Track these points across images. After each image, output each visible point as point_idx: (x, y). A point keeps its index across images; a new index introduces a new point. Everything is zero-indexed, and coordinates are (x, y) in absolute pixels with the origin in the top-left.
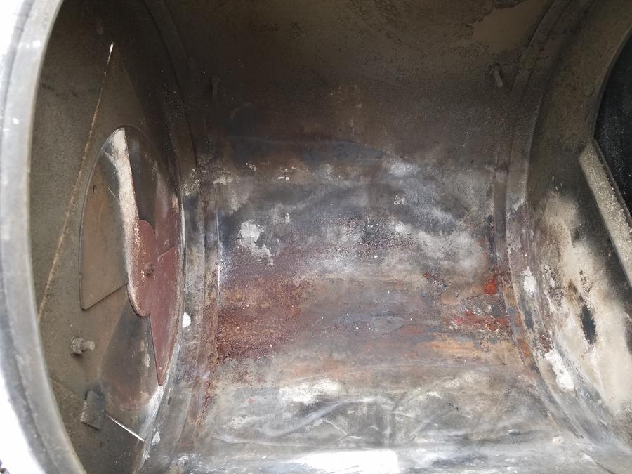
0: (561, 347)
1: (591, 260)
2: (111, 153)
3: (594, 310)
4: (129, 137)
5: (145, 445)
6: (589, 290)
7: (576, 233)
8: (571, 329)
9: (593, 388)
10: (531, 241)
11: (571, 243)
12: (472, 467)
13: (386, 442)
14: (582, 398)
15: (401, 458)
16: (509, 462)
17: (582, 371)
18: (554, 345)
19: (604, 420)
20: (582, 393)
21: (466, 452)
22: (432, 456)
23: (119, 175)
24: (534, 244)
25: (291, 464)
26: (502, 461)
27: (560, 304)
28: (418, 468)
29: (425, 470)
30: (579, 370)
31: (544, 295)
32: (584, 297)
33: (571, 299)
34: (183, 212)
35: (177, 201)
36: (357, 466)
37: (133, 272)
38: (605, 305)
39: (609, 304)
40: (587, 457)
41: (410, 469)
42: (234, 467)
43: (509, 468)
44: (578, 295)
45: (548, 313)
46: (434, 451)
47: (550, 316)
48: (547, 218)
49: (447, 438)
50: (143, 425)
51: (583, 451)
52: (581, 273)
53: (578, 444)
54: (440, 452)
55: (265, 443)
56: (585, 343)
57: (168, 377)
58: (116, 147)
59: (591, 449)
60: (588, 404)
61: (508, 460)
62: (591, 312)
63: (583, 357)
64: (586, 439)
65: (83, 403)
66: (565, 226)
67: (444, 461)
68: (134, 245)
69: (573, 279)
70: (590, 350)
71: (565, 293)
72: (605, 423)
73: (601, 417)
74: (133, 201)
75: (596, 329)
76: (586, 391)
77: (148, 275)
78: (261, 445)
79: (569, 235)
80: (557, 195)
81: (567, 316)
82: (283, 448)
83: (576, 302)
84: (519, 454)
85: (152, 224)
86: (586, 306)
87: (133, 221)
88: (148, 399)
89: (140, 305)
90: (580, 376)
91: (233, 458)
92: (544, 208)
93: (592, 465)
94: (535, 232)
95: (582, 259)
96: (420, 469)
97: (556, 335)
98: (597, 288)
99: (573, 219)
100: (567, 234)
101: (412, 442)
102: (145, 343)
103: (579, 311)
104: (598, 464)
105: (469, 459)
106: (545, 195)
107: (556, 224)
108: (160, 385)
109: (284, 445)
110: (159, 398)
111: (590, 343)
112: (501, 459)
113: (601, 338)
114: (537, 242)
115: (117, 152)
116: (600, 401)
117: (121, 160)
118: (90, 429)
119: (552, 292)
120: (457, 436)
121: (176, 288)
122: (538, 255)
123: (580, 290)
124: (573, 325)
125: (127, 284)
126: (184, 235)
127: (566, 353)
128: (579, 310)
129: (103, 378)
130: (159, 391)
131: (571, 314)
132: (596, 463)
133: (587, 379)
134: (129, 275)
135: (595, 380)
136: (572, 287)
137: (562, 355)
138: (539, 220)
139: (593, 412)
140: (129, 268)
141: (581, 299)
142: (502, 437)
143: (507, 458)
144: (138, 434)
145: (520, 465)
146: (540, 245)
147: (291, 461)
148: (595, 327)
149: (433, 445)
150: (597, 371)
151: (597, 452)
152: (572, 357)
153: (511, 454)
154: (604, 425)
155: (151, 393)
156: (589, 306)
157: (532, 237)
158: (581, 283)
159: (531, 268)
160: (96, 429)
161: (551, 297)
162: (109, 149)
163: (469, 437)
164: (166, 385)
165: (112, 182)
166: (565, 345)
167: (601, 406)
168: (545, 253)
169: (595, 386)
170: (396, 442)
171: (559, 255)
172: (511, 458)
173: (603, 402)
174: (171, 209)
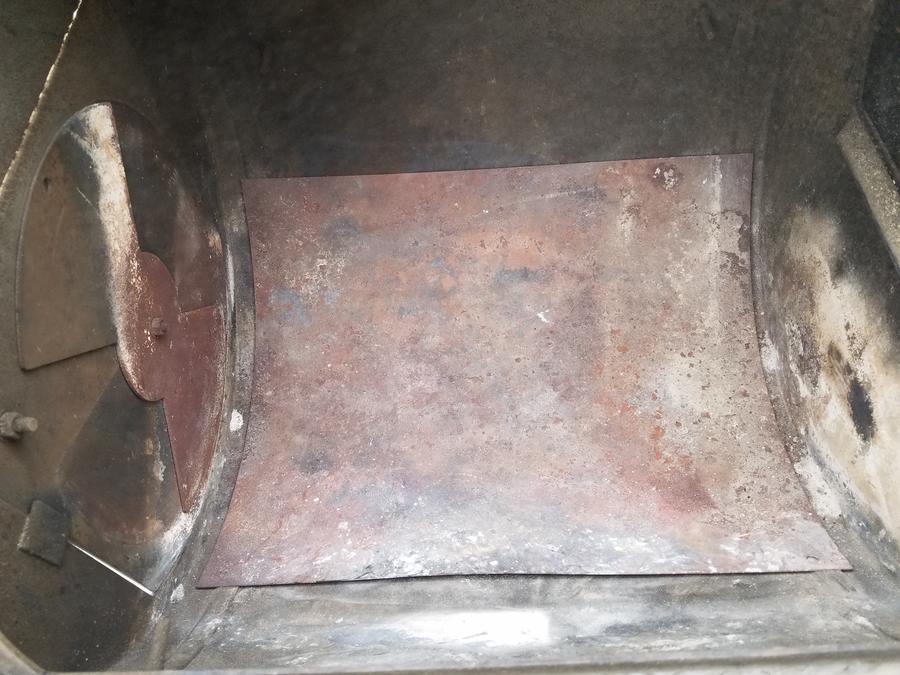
0: (818, 451)
1: (862, 304)
2: (83, 135)
3: (869, 384)
4: (120, 119)
5: (155, 602)
6: (861, 354)
7: (837, 265)
8: (835, 421)
9: (871, 512)
10: (770, 290)
11: (830, 283)
12: (670, 635)
13: (535, 597)
14: (855, 530)
15: (555, 621)
16: (731, 629)
17: (853, 487)
18: (808, 450)
19: (890, 562)
20: (853, 523)
21: (661, 613)
22: (607, 619)
23: (100, 171)
24: (774, 294)
25: (379, 631)
26: (720, 626)
27: (815, 383)
28: (581, 636)
29: (592, 639)
30: (847, 485)
31: (791, 372)
32: (853, 365)
33: (832, 373)
34: (230, 259)
35: (217, 237)
36: (484, 633)
37: (128, 330)
38: (887, 374)
39: (894, 372)
40: (862, 620)
41: (569, 637)
42: (290, 634)
43: (730, 637)
44: (843, 364)
45: (797, 400)
46: (611, 612)
47: (800, 404)
48: (792, 249)
49: (631, 591)
50: (151, 570)
51: (855, 610)
52: (847, 327)
53: (847, 600)
54: (619, 614)
55: (343, 601)
56: (857, 440)
57: (201, 502)
58: (93, 126)
59: (868, 607)
60: (864, 540)
61: (729, 625)
62: (865, 388)
63: (853, 463)
64: (860, 593)
65: (24, 518)
66: (820, 257)
67: (624, 626)
68: (129, 287)
69: (835, 340)
70: (865, 449)
71: (824, 364)
72: (892, 568)
73: (885, 558)
74: (128, 218)
75: (874, 415)
76: (860, 516)
77: (159, 338)
78: (338, 603)
79: (827, 269)
80: (807, 209)
81: (826, 400)
82: (371, 609)
83: (841, 377)
84: (748, 616)
85: (169, 263)
86: (856, 380)
87: (127, 249)
88: (162, 532)
89: (142, 382)
90: (849, 495)
91: (292, 622)
92: (787, 235)
93: (871, 631)
94: (775, 275)
95: (849, 305)
96: (585, 638)
97: (810, 433)
98: (874, 348)
99: (833, 242)
100: (826, 269)
101: (575, 598)
102: (155, 443)
103: (846, 389)
104: (880, 629)
105: (667, 624)
106: (788, 212)
107: (807, 255)
108: (185, 512)
109: (374, 602)
110: (184, 532)
111: (865, 439)
112: (719, 623)
113: (882, 430)
114: (779, 290)
115: (95, 137)
116: (883, 533)
117: (103, 150)
118: (38, 562)
119: (805, 364)
120: (648, 589)
121: (216, 369)
122: (780, 309)
123: (847, 355)
124: (837, 413)
125: (115, 345)
126: (232, 292)
127: (826, 460)
128: (846, 387)
129: (67, 484)
130: (184, 523)
131: (833, 396)
132: (876, 627)
133: (861, 498)
134: (119, 330)
135: (874, 498)
136: (834, 352)
137: (821, 464)
138: (782, 253)
139: (871, 551)
140: (120, 322)
141: (848, 370)
142: (721, 590)
143: (729, 621)
144: (140, 582)
145: (749, 632)
146: (782, 293)
147: (381, 627)
148: (871, 411)
149: (607, 602)
150: (876, 483)
151: (876, 612)
152: (836, 465)
153: (736, 616)
154: (890, 571)
155: (168, 522)
156: (861, 379)
157: (770, 283)
158: (847, 343)
159: (770, 332)
160: (53, 564)
161: (802, 373)
162: (80, 127)
163: (667, 591)
164: (197, 513)
165: (84, 179)
166: (824, 448)
167: (884, 541)
168: (791, 305)
169: (875, 508)
170: (550, 598)
171: (813, 305)
172: (735, 621)
173: (888, 533)
174: (206, 249)
